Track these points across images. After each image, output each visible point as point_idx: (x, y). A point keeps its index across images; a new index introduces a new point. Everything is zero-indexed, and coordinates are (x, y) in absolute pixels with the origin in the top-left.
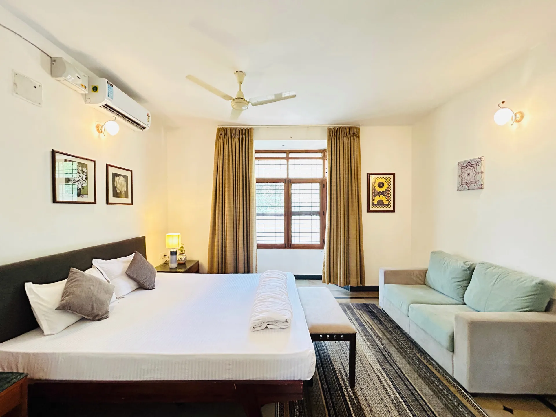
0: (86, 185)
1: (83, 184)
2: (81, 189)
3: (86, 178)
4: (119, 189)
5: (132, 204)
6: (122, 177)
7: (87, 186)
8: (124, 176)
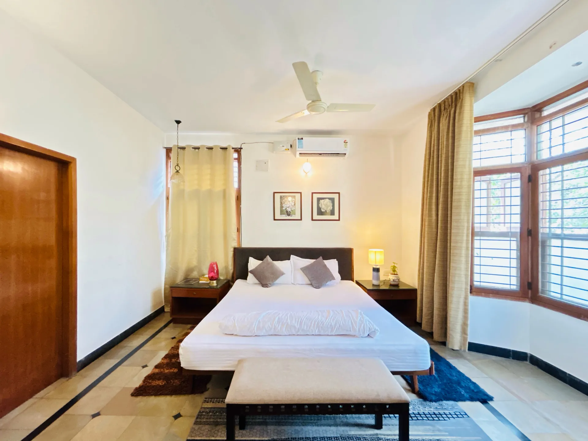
0: (294, 208)
1: (292, 208)
2: (291, 211)
3: (295, 204)
4: (324, 209)
5: (339, 220)
6: (327, 200)
7: (295, 210)
8: (329, 199)
